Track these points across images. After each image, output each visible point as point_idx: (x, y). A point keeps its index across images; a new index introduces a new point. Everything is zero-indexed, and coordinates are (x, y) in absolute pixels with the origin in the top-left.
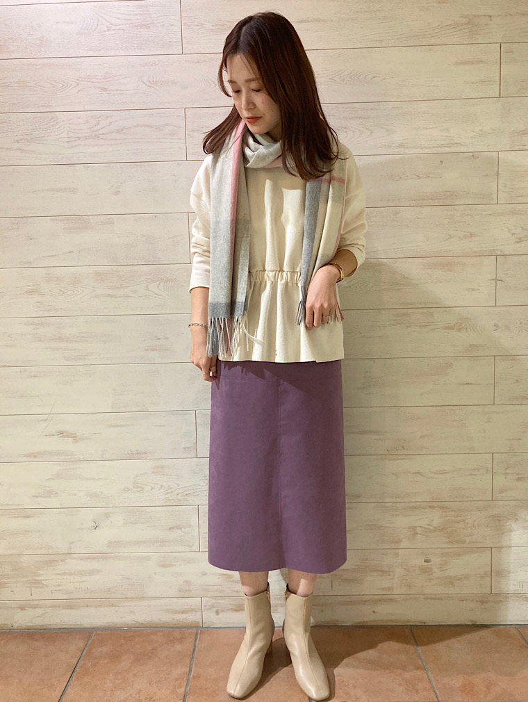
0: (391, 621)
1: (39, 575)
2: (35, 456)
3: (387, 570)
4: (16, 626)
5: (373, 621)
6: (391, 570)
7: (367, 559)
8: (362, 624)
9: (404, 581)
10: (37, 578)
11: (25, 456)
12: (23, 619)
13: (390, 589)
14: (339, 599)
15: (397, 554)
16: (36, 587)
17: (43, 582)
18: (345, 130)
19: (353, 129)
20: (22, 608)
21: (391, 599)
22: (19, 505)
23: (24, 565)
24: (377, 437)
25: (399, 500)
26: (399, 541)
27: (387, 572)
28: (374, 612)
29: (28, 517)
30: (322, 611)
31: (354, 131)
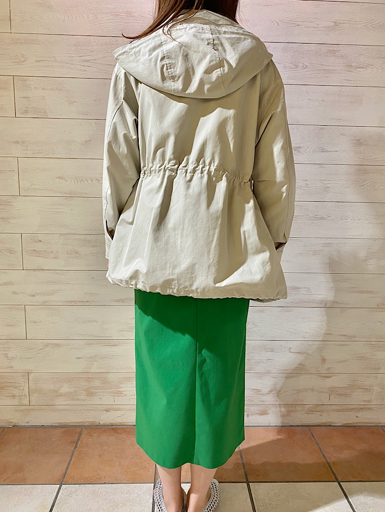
0: (368, 423)
1: (121, 388)
2: (123, 301)
3: (369, 388)
4: (102, 423)
5: (356, 423)
6: (371, 388)
7: (355, 380)
8: (348, 425)
9: (380, 396)
10: (120, 390)
11: (116, 301)
12: (106, 418)
13: (368, 401)
14: (334, 407)
15: (377, 377)
16: (118, 396)
17: (123, 392)
18: (372, 67)
19: (378, 67)
20: (107, 411)
21: (369, 408)
22: (108, 337)
23: (110, 380)
24: (371, 295)
25: (382, 340)
26: (379, 369)
27: (368, 389)
28: (357, 417)
29: (116, 345)
30: (321, 415)
31: (378, 68)
